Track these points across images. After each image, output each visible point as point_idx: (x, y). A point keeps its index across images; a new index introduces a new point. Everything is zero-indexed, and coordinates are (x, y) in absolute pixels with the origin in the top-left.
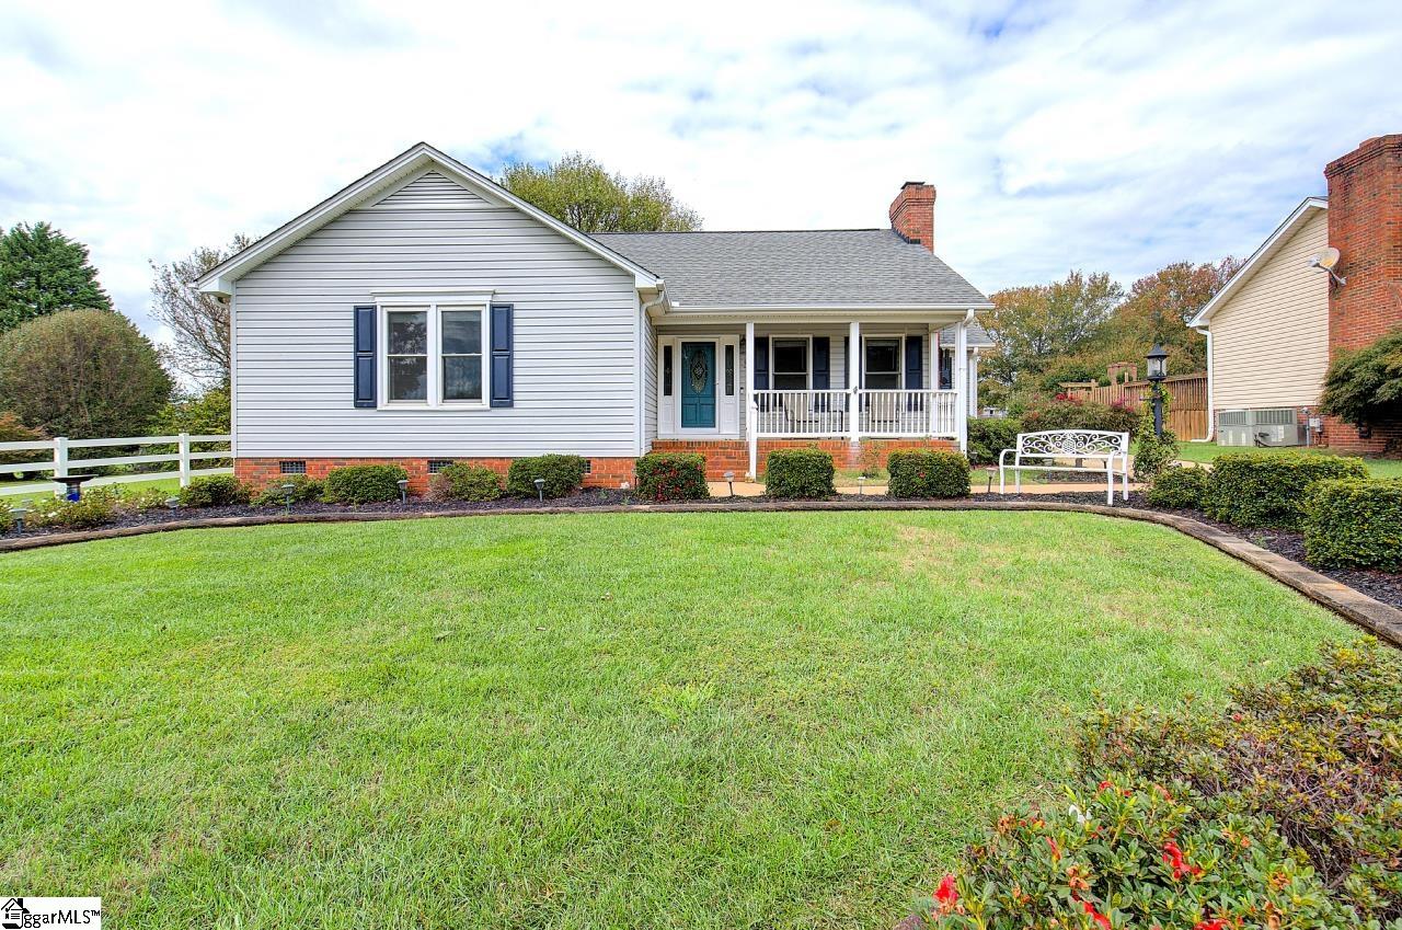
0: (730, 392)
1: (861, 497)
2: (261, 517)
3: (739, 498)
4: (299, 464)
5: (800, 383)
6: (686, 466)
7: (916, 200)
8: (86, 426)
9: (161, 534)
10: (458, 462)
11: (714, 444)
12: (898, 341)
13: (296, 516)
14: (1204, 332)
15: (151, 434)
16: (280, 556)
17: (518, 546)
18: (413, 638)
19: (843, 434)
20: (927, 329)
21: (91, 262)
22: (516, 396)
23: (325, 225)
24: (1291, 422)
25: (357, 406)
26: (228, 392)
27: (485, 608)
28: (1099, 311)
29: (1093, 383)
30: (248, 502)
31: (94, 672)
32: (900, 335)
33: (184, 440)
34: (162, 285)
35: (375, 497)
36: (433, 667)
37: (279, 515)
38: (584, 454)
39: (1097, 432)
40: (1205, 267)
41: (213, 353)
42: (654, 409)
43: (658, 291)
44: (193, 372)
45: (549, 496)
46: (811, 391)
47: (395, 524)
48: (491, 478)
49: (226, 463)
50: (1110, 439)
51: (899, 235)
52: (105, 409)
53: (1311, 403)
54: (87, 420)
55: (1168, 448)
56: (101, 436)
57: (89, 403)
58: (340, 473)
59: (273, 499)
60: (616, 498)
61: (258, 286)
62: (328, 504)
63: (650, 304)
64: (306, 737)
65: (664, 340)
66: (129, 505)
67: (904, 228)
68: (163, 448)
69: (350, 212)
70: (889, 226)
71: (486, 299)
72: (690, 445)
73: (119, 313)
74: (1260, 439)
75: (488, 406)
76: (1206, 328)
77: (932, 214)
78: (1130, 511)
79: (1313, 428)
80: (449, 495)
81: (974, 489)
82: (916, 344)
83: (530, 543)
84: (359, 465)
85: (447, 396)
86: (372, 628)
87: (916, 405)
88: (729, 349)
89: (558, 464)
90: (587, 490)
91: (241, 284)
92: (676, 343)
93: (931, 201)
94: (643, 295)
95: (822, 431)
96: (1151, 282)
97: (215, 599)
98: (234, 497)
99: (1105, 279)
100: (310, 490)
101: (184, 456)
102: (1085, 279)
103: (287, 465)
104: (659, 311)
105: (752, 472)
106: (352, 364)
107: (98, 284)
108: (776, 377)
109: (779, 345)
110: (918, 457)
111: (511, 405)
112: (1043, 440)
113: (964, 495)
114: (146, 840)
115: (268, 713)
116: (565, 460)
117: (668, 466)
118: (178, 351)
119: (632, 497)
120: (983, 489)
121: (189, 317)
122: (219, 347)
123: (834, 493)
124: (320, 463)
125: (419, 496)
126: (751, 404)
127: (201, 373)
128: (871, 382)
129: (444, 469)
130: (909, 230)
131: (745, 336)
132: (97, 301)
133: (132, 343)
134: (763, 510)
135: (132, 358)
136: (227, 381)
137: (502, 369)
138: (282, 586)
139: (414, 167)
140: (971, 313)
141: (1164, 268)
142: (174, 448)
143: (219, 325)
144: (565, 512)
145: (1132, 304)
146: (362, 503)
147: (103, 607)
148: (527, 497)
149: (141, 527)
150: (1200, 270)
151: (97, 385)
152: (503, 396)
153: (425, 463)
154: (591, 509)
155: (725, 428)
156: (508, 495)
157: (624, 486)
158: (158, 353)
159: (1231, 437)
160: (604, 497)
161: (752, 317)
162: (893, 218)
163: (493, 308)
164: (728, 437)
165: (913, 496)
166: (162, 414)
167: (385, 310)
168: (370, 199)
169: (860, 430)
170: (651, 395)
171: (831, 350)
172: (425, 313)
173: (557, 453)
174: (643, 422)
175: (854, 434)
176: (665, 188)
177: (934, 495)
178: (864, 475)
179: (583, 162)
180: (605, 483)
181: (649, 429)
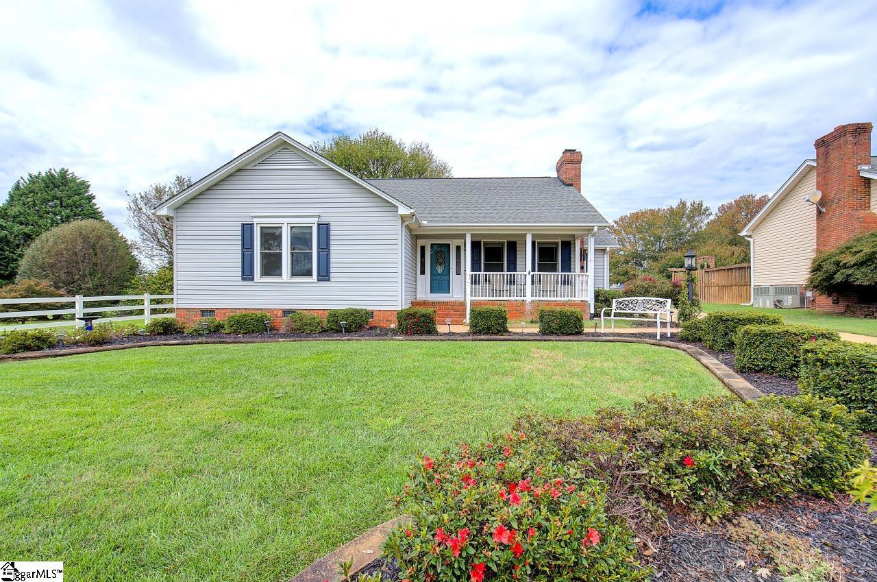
0: (458, 273)
1: (523, 334)
2: (190, 341)
3: (453, 333)
4: (211, 311)
5: (500, 268)
6: (424, 316)
7: (571, 160)
8: (88, 289)
9: (137, 348)
10: (299, 312)
11: (446, 304)
12: (556, 244)
13: (209, 340)
14: (749, 239)
15: (127, 294)
16: (200, 360)
17: (324, 357)
18: (263, 397)
19: (522, 298)
20: (573, 237)
21: (92, 191)
22: (332, 275)
24: (796, 294)
25: (243, 279)
26: (171, 269)
27: (301, 385)
28: (697, 224)
30: (183, 333)
31: (110, 410)
32: (557, 240)
33: (147, 297)
34: (133, 206)
35: (252, 331)
36: (271, 410)
37: (200, 340)
38: (369, 308)
39: (655, 299)
40: (763, 197)
41: (162, 246)
42: (415, 283)
44: (151, 257)
45: (348, 331)
46: (506, 273)
47: (262, 345)
48: (317, 321)
49: (171, 311)
50: (661, 303)
51: (561, 181)
52: (100, 278)
53: (801, 283)
54: (90, 285)
55: (696, 308)
56: (98, 294)
57: (91, 275)
58: (233, 317)
59: (196, 331)
60: (384, 333)
61: (189, 212)
62: (227, 334)
63: (407, 223)
64: (210, 436)
65: (420, 243)
66: (118, 334)
67: (563, 177)
68: (134, 302)
69: (239, 170)
70: (554, 174)
71: (315, 220)
72: (433, 304)
73: (108, 221)
74: (777, 303)
75: (316, 281)
76: (750, 236)
77: (580, 169)
78: (668, 343)
79: (809, 297)
80: (293, 330)
81: (586, 330)
82: (567, 245)
83: (333, 354)
84: (244, 312)
85: (294, 274)
86: (244, 393)
87: (565, 281)
88: (458, 248)
89: (353, 313)
90: (371, 328)
91: (179, 210)
92: (427, 244)
93: (579, 162)
94: (403, 218)
95: (510, 296)
96: (730, 206)
97: (166, 380)
98: (176, 329)
99: (701, 204)
100: (217, 326)
101: (147, 307)
102: (688, 205)
103: (205, 312)
104: (414, 226)
105: (467, 320)
106: (240, 256)
107: (95, 205)
108: (485, 264)
109: (487, 246)
110: (554, 311)
111: (329, 280)
112: (626, 302)
114: (141, 469)
115: (192, 426)
116: (358, 311)
117: (413, 315)
118: (142, 244)
119: (394, 332)
120: (592, 330)
121: (148, 225)
122: (166, 243)
123: (508, 332)
124: (222, 311)
125: (277, 330)
126: (469, 281)
127: (156, 258)
128: (541, 268)
129: (291, 315)
130: (567, 178)
131: (465, 240)
132: (95, 215)
133: (115, 240)
134: (466, 340)
135: (115, 249)
136: (171, 263)
137: (324, 260)
138: (200, 374)
139: (275, 146)
140: (596, 229)
141: (738, 198)
142: (141, 302)
143: (166, 229)
144: (356, 340)
145: (718, 219)
146: (246, 333)
147: (110, 382)
148: (337, 331)
149: (126, 345)
150: (760, 199)
151: (96, 265)
152: (324, 275)
153: (281, 312)
154: (371, 338)
155: (455, 295)
156: (327, 331)
157: (392, 326)
158: (131, 246)
159: (761, 302)
160: (378, 332)
161: (468, 230)
162: (558, 171)
163: (319, 225)
164: (456, 299)
165: (551, 333)
166: (133, 282)
167: (259, 226)
168: (249, 163)
169: (532, 296)
170: (411, 274)
171: (518, 249)
172: (281, 227)
173: (354, 307)
174: (403, 290)
175: (528, 298)
176: (429, 148)
177: (563, 333)
178: (532, 322)
179: (380, 134)
180: (381, 324)
181: (409, 293)
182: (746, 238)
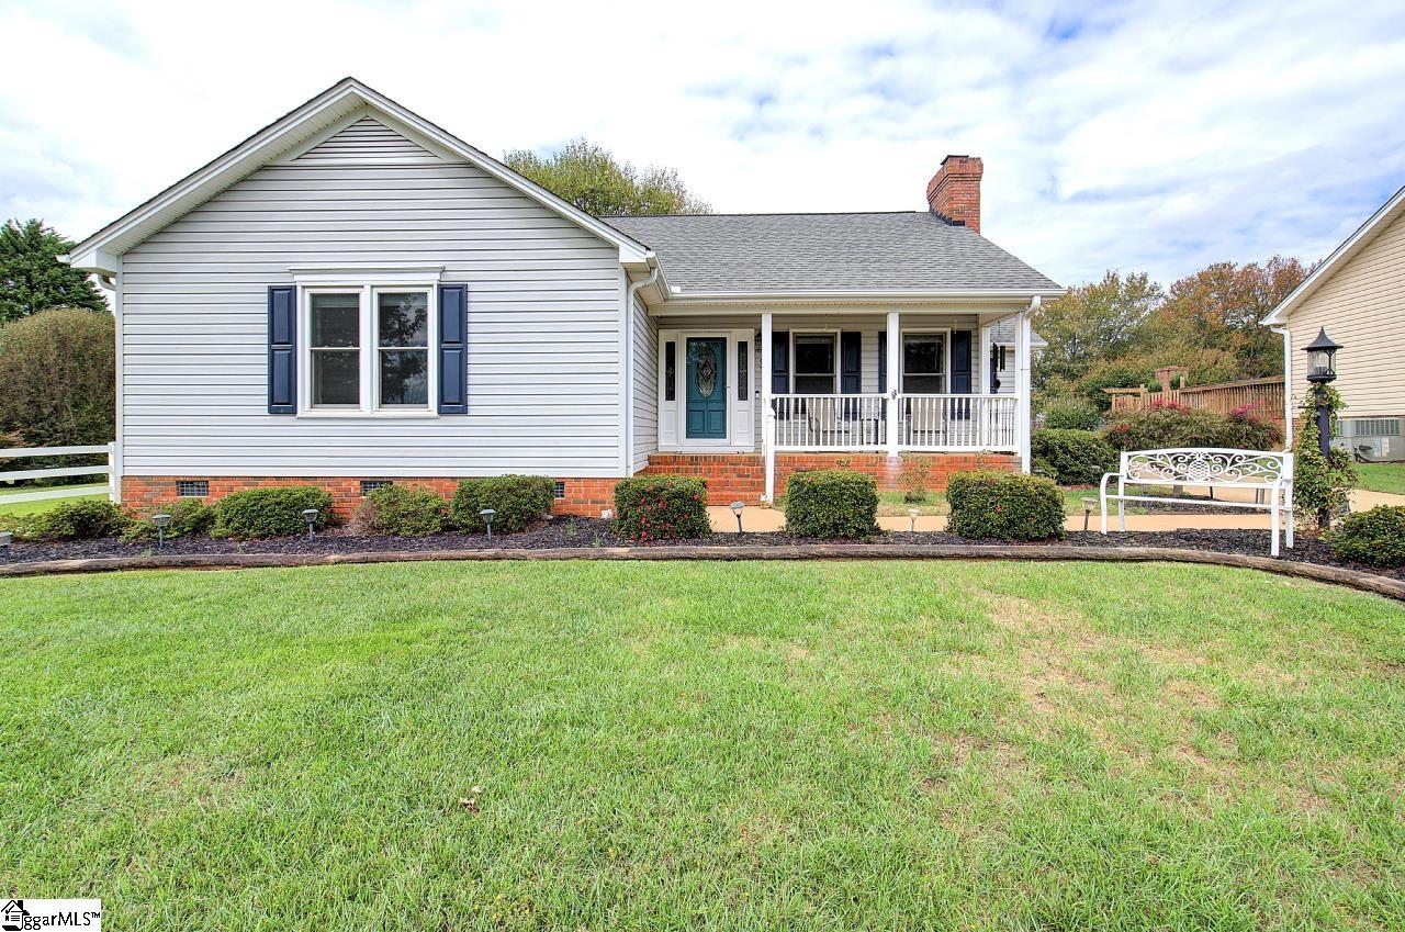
0: (743, 395)
1: (914, 537)
3: (751, 535)
4: (201, 484)
5: (827, 386)
6: (679, 495)
7: (960, 174)
10: (396, 483)
11: (721, 460)
12: (941, 336)
13: (159, 558)
14: (1280, 331)
19: (880, 447)
20: (977, 322)
22: (471, 400)
23: (232, 185)
24: (1398, 434)
25: (272, 411)
28: (1138, 313)
29: (1142, 389)
32: (945, 329)
35: (278, 530)
38: (554, 474)
39: (1243, 453)
40: (1249, 266)
42: (654, 417)
43: (650, 267)
45: (502, 529)
46: (838, 395)
48: (433, 504)
50: (1263, 462)
51: (939, 217)
52: (92, 412)
54: (72, 424)
55: (1339, 474)
57: (74, 407)
58: (237, 497)
59: (151, 531)
60: (585, 535)
61: (150, 261)
63: (638, 285)
65: (666, 336)
67: (944, 209)
69: (264, 168)
70: (925, 208)
71: (434, 278)
72: (694, 461)
74: (1359, 453)
75: (435, 413)
76: (1283, 326)
77: (978, 192)
80: (373, 529)
81: (1068, 525)
82: (964, 341)
84: (274, 485)
85: (386, 399)
87: (960, 412)
88: (743, 346)
89: (517, 489)
90: (556, 522)
91: (129, 258)
92: (680, 338)
93: (978, 177)
94: (630, 273)
95: (854, 443)
96: (1190, 284)
99: (1144, 279)
100: (200, 520)
102: (1123, 280)
103: (185, 485)
104: (653, 297)
105: (769, 495)
106: (265, 359)
108: (798, 380)
109: (801, 342)
110: (992, 483)
111: (464, 412)
112: (1159, 460)
113: (1056, 536)
116: (525, 483)
117: (654, 494)
119: (608, 535)
120: (1080, 525)
123: (878, 531)
124: (226, 483)
125: (340, 528)
126: (768, 411)
128: (910, 385)
129: (373, 493)
130: (952, 210)
131: (760, 330)
132: (92, 301)
134: (785, 558)
137: (452, 366)
140: (1037, 301)
145: (1170, 307)
146: (259, 539)
148: (475, 531)
150: (1245, 270)
151: (84, 388)
152: (454, 401)
153: (357, 483)
154: (551, 551)
155: (735, 443)
156: (451, 531)
157: (606, 514)
160: (572, 532)
161: (767, 307)
162: (931, 199)
163: (442, 289)
164: (740, 450)
165: (988, 536)
167: (308, 292)
168: (286, 152)
169: (900, 443)
170: (646, 398)
171: (863, 347)
172: (357, 295)
173: (519, 473)
174: (631, 433)
175: (893, 447)
176: (678, 178)
177: (1015, 537)
178: (908, 500)
179: (589, 150)
180: (582, 510)
181: (643, 440)
182: (1274, 330)
